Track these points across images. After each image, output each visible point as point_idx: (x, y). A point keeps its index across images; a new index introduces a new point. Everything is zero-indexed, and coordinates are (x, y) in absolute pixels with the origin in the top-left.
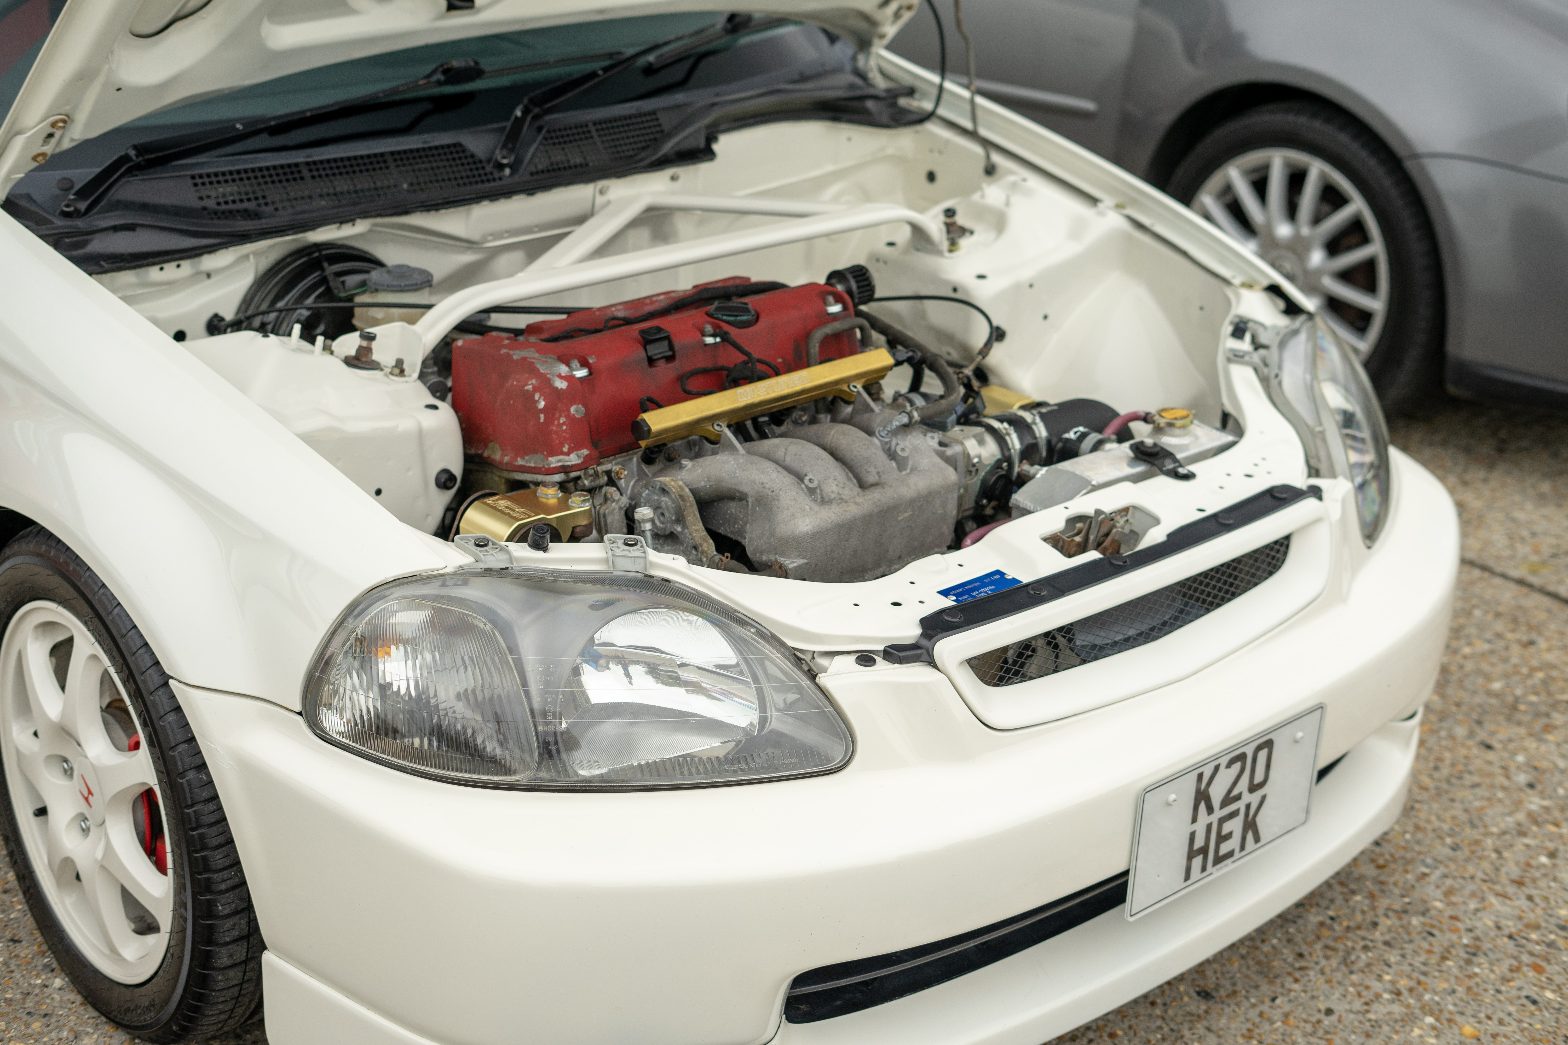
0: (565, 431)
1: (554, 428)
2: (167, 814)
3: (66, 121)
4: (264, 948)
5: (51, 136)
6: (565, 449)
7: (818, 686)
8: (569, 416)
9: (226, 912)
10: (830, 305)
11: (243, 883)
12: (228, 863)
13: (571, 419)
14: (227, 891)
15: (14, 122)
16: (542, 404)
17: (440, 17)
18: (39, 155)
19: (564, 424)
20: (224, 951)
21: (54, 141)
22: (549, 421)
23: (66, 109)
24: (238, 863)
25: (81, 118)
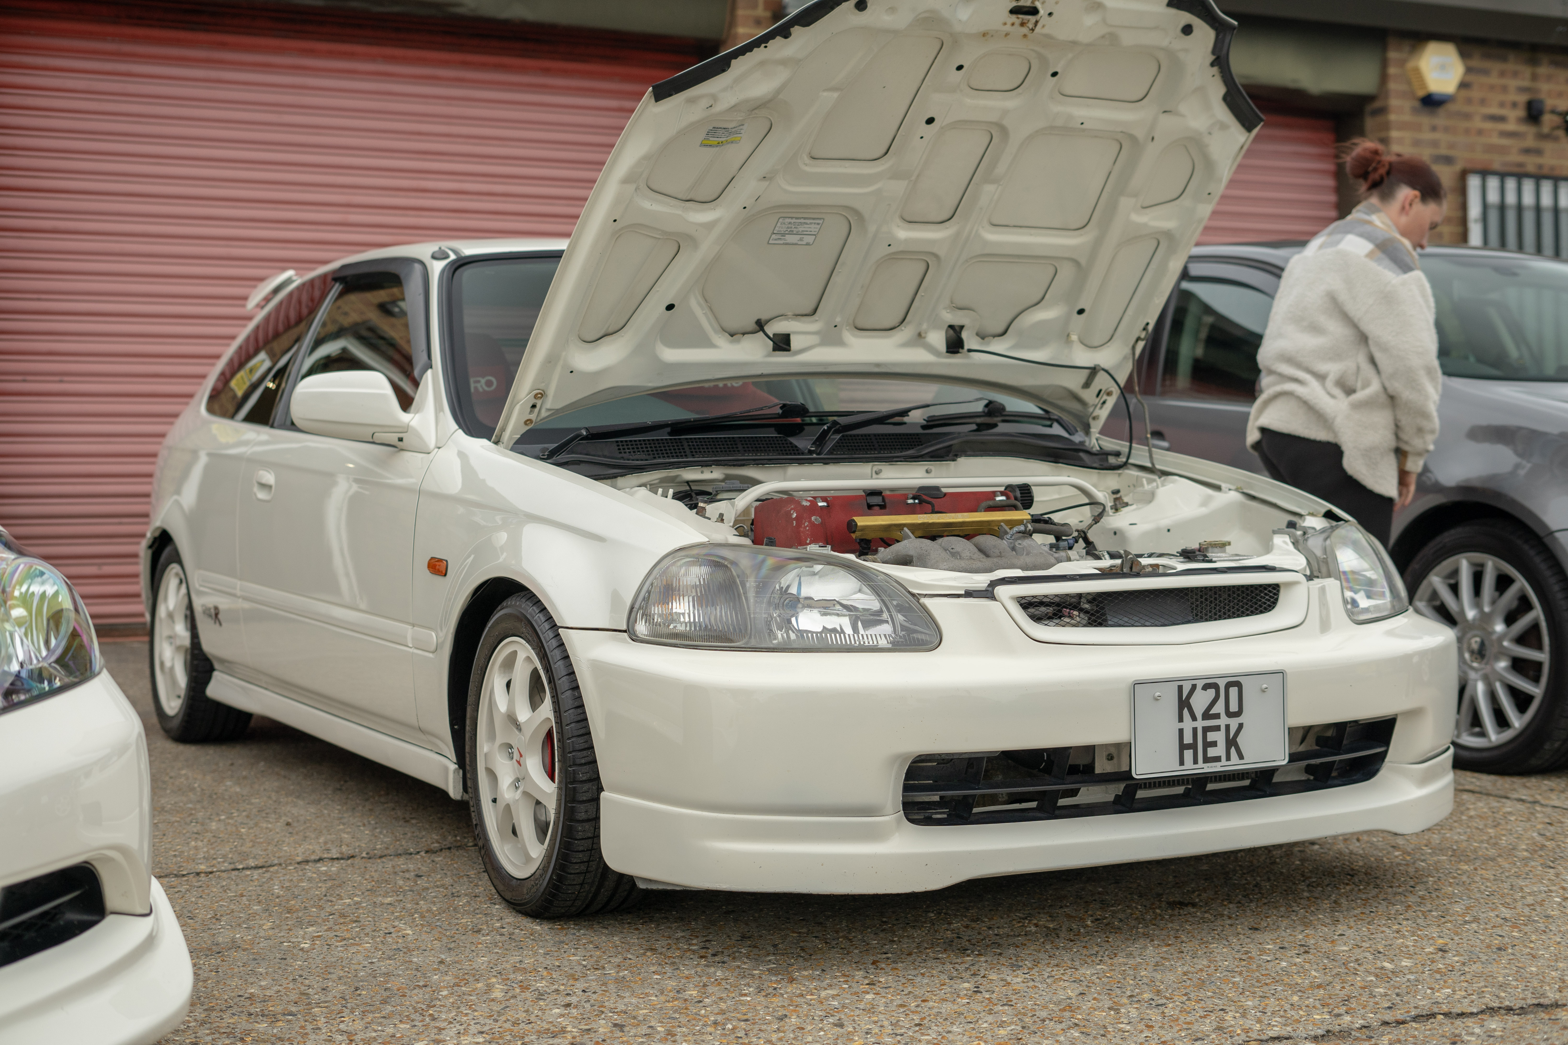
0: (808, 530)
1: (802, 529)
2: (557, 732)
3: (541, 395)
4: (602, 789)
5: (534, 406)
6: (808, 542)
7: (920, 604)
8: (810, 521)
9: (584, 778)
10: (998, 496)
11: (594, 762)
12: (586, 746)
13: (812, 524)
14: (585, 764)
15: (514, 397)
16: (795, 515)
17: (769, 355)
18: (528, 420)
19: (807, 526)
20: (582, 807)
21: (536, 410)
22: (799, 524)
23: (542, 386)
24: (593, 747)
25: (551, 392)
